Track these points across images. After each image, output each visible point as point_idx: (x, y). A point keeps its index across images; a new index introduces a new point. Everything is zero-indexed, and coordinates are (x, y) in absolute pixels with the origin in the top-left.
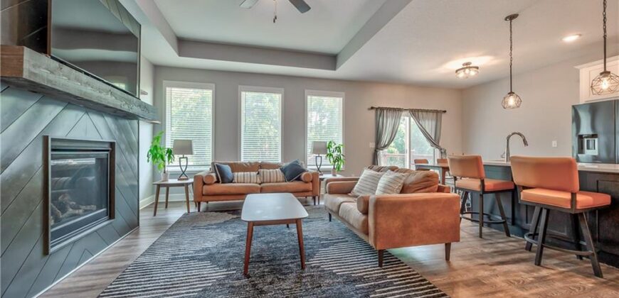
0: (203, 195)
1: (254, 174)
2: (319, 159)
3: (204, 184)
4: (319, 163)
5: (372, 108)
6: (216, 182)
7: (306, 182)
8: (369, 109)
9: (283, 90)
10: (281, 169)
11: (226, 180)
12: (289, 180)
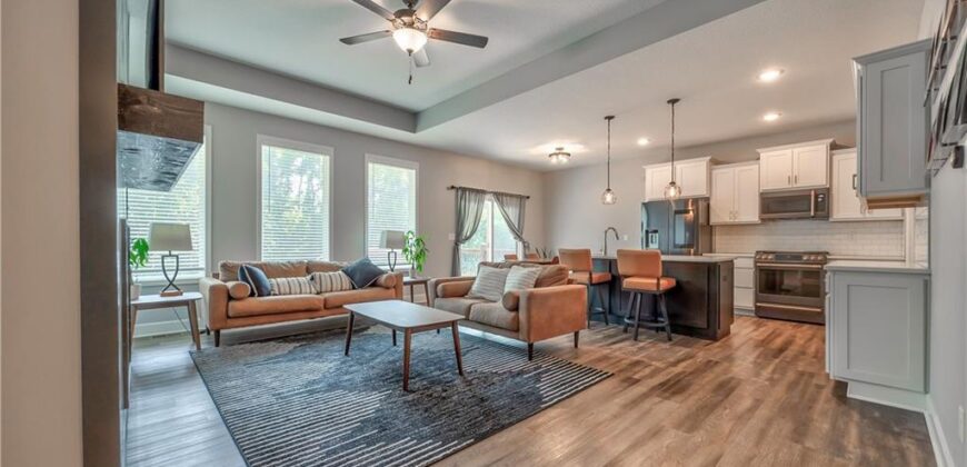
0: (228, 317)
1: (304, 279)
2: (392, 255)
3: (230, 298)
4: (392, 262)
5: (453, 187)
6: (252, 295)
7: (388, 288)
8: (448, 189)
9: (332, 149)
10: (345, 272)
11: (265, 292)
12: (361, 287)
